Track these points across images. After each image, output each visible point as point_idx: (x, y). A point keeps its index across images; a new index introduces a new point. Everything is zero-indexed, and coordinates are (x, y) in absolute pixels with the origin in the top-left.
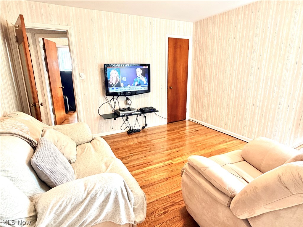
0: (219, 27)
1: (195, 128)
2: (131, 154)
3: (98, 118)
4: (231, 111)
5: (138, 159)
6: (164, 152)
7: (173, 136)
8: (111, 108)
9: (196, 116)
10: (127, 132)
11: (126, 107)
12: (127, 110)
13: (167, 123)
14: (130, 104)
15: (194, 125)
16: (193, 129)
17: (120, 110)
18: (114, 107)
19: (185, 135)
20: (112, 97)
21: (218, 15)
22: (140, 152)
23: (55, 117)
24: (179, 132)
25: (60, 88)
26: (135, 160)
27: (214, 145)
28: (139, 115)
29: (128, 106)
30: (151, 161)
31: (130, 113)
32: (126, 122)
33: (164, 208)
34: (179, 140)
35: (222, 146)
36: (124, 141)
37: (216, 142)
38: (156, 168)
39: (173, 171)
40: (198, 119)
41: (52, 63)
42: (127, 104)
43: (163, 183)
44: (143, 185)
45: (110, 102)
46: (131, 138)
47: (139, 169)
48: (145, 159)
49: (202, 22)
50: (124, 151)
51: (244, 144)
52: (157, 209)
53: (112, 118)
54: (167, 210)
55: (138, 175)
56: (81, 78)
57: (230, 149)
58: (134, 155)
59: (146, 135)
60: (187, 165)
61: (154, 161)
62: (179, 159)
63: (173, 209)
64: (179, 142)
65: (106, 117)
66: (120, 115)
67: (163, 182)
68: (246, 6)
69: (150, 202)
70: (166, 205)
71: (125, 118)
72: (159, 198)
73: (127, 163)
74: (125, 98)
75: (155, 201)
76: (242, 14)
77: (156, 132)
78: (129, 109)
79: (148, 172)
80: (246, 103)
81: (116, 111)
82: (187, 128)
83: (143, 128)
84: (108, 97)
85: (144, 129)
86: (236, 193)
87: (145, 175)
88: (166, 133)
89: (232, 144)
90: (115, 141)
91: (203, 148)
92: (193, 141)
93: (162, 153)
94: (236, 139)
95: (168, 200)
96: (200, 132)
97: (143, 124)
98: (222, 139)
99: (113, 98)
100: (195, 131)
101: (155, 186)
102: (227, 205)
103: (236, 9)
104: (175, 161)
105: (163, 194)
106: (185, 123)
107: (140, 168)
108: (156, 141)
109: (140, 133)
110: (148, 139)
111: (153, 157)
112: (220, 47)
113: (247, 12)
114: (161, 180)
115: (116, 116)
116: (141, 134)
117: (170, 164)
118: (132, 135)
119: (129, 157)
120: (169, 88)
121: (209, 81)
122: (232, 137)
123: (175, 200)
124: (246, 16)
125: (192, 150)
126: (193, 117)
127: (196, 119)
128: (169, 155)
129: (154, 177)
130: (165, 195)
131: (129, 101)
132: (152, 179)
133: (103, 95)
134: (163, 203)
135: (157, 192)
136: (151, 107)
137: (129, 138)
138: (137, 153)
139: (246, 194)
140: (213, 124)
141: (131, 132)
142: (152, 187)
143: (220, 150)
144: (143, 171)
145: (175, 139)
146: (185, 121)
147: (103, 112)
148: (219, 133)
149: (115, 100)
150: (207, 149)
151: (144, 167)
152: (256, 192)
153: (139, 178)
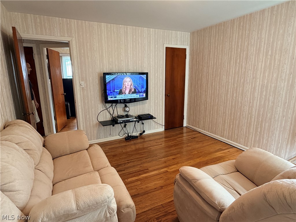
0: (215, 38)
1: (193, 135)
2: (127, 160)
3: (96, 124)
4: (227, 119)
5: (134, 166)
6: (160, 160)
7: (170, 143)
8: (110, 115)
9: (193, 124)
10: (125, 138)
11: (124, 114)
12: (125, 117)
13: (165, 130)
14: (128, 111)
15: (191, 132)
16: (190, 137)
17: (118, 117)
18: (112, 114)
19: (181, 142)
20: (111, 104)
21: (214, 26)
22: (137, 159)
23: (56, 123)
24: (175, 139)
25: (62, 94)
26: (131, 167)
27: (210, 153)
28: (137, 122)
29: (126, 113)
30: (146, 169)
31: (128, 120)
32: (124, 129)
33: (157, 218)
34: (176, 147)
35: (219, 154)
36: (122, 147)
37: (212, 150)
38: (151, 176)
39: (168, 179)
40: (195, 127)
41: (55, 71)
42: (125, 111)
43: (158, 192)
44: (137, 193)
45: (108, 109)
46: (128, 145)
47: (134, 176)
48: (141, 167)
49: (199, 32)
50: (121, 157)
51: (240, 152)
52: (150, 219)
53: (110, 125)
54: (160, 220)
55: (133, 183)
56: (81, 86)
57: (225, 157)
58: (130, 162)
59: (143, 142)
60: (179, 176)
61: (150, 169)
62: (175, 167)
63: (166, 220)
64: (176, 149)
65: (104, 124)
66: (118, 122)
67: (158, 190)
68: (240, 18)
69: (144, 211)
70: (159, 215)
71: (123, 125)
72: (152, 207)
73: (123, 171)
74: (123, 105)
75: (149, 210)
76: (237, 25)
77: (153, 139)
78: (127, 116)
79: (143, 180)
80: (242, 112)
81: (114, 118)
82: (185, 135)
83: (141, 134)
84: (107, 105)
85: (142, 136)
86: (225, 207)
87: (140, 183)
88: (164, 140)
89: (228, 152)
90: (113, 148)
91: (199, 156)
92: (190, 148)
93: (158, 160)
94: (232, 147)
95: (161, 210)
96: (196, 139)
97: (141, 130)
98: (218, 147)
99: (112, 106)
100: (192, 138)
101: (149, 194)
102: (216, 219)
103: (231, 20)
104: (170, 169)
105: (157, 203)
106: (183, 130)
107: (136, 176)
108: (153, 148)
109: (138, 139)
110: (145, 146)
111: (149, 164)
112: (216, 57)
113: (242, 23)
114: (155, 188)
115: (114, 123)
116: (139, 141)
117: (165, 172)
118: (130, 142)
119: (125, 164)
120: (166, 95)
121: (206, 90)
122: (228, 145)
123: (169, 210)
124: (241, 28)
125: (188, 158)
126: (191, 124)
127: (193, 126)
128: (165, 162)
129: (149, 185)
130: (159, 204)
131: (128, 108)
132: (147, 187)
133: (102, 102)
134: (156, 213)
135: (151, 201)
136: (149, 114)
137: (127, 144)
138: (133, 160)
139: (233, 209)
140: (210, 131)
141: (129, 138)
142: (146, 196)
143: (216, 158)
144: (138, 179)
145: (171, 146)
146: (182, 127)
147: (101, 119)
148: (216, 141)
149: (113, 107)
150: (203, 157)
151: (140, 175)
152: (243, 208)
153: (133, 186)
